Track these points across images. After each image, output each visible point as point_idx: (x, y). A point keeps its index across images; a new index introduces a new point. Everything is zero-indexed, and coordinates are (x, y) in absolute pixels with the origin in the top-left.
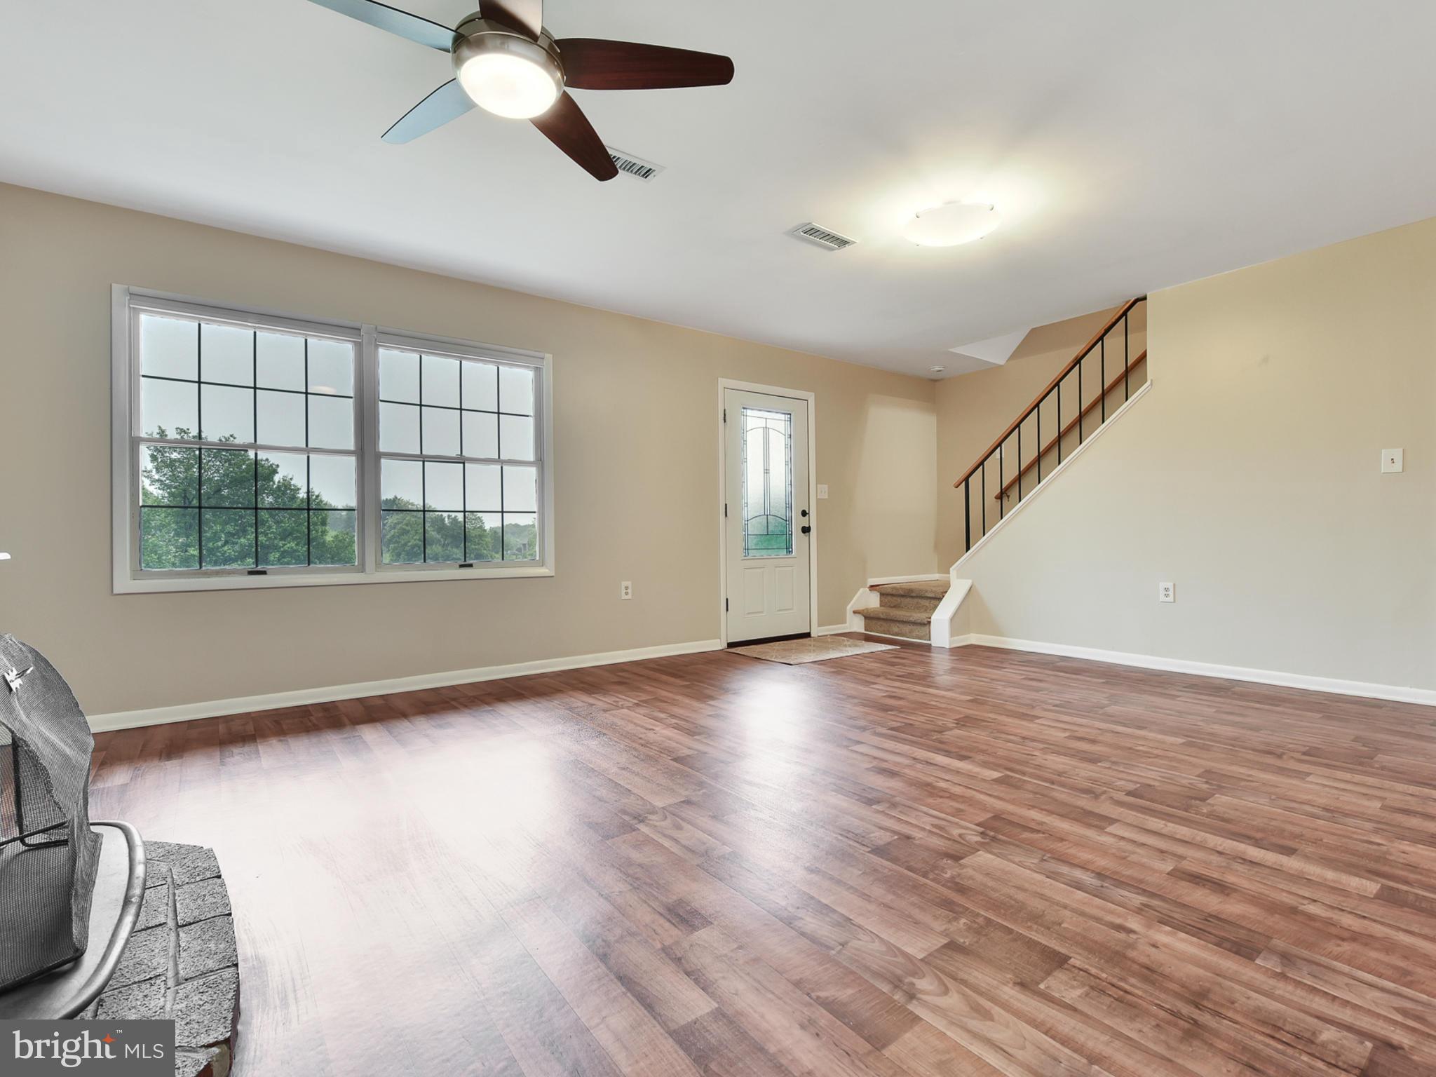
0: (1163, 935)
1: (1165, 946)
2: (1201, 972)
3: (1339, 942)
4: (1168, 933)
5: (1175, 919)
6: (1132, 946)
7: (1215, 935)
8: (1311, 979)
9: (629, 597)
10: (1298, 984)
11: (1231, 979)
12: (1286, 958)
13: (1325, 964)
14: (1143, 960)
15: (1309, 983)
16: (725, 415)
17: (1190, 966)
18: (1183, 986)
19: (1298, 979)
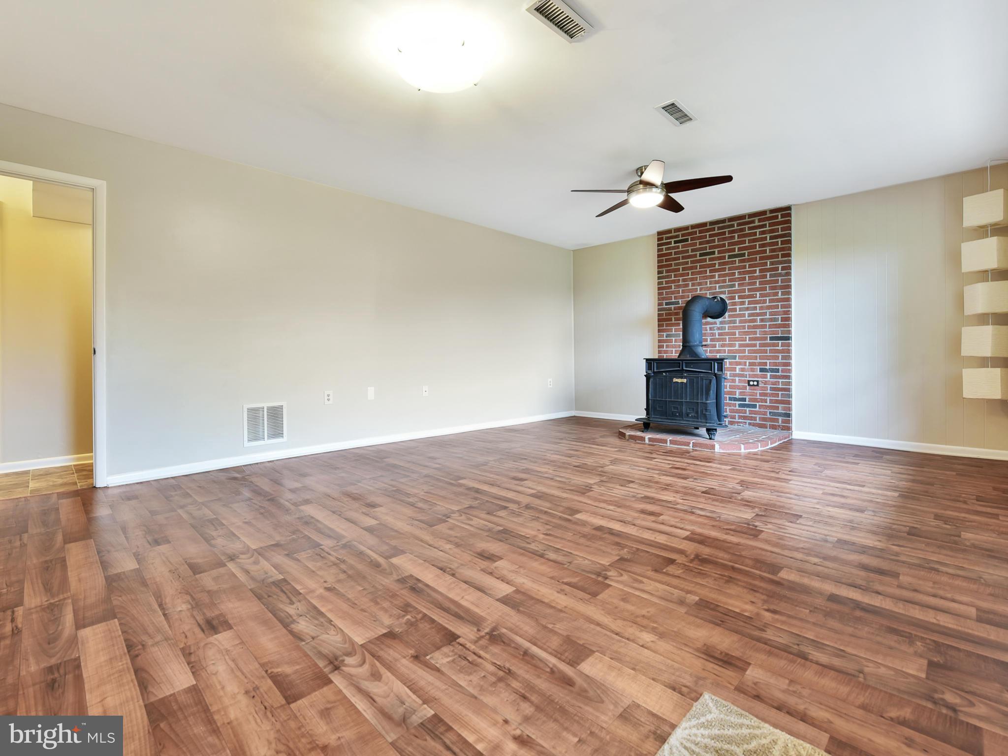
0: (749, 609)
1: (746, 603)
2: (728, 591)
4: (746, 611)
5: (743, 621)
6: (765, 602)
7: (719, 612)
11: (714, 589)
14: (758, 595)
17: (734, 593)
18: (737, 584)
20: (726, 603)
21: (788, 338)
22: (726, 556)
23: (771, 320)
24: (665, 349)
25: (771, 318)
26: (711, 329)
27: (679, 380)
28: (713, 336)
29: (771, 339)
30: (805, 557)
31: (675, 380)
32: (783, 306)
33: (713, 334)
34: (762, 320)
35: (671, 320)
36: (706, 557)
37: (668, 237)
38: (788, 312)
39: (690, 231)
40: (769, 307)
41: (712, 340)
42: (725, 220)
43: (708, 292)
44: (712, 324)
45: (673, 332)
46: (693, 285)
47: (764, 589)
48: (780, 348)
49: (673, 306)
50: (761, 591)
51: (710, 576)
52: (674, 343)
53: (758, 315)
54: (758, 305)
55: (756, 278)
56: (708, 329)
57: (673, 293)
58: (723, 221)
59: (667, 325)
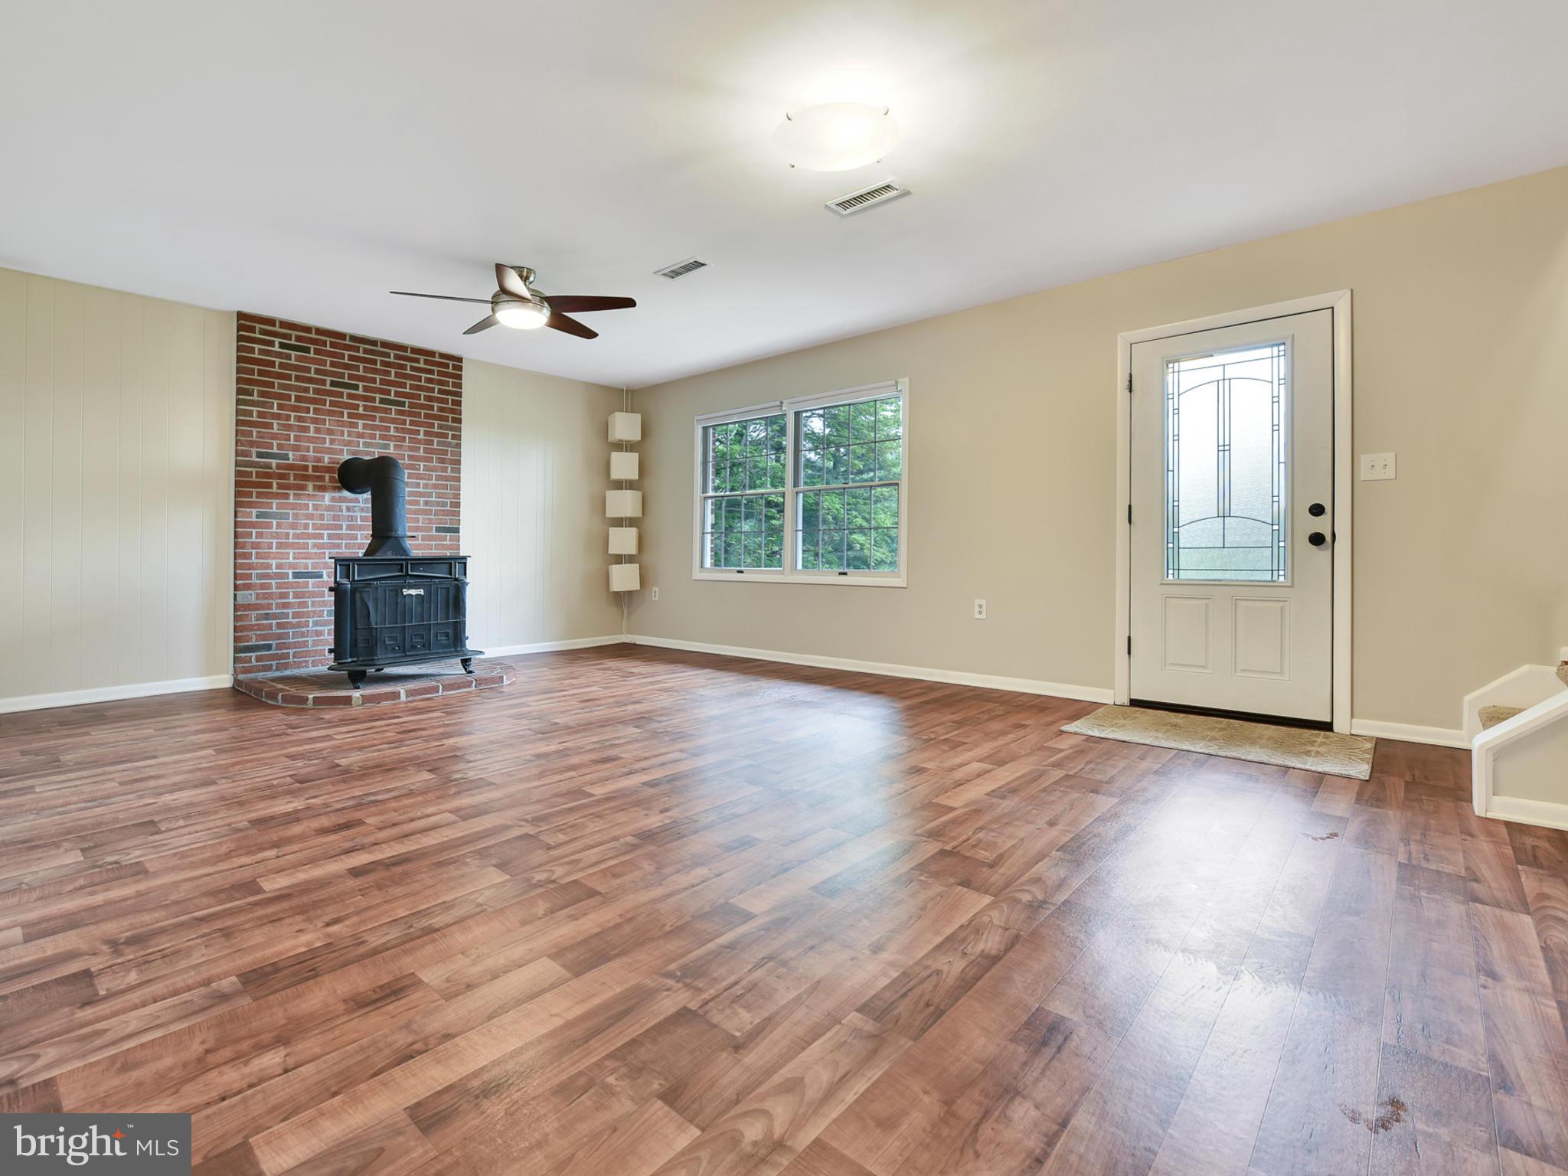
3: (207, 1046)
8: (186, 999)
9: (983, 616)
10: (189, 989)
11: (230, 953)
12: (224, 997)
13: (192, 1017)
14: (288, 921)
15: (184, 995)
16: (1131, 381)
17: (262, 939)
18: (244, 930)
19: (193, 991)
20: (280, 953)
21: (457, 530)
22: (161, 913)
23: (438, 504)
24: (254, 539)
25: (437, 502)
26: (348, 509)
27: (413, 592)
28: (352, 520)
29: (438, 530)
30: (254, 857)
31: (406, 592)
32: (452, 488)
33: (351, 518)
34: (426, 503)
35: (270, 486)
36: (128, 934)
37: (264, 329)
38: (458, 496)
39: (313, 336)
40: (435, 486)
41: (349, 528)
42: (377, 342)
43: (345, 448)
44: (350, 501)
45: (274, 510)
46: (317, 431)
47: (284, 910)
48: (448, 543)
49: (274, 462)
50: (282, 915)
51: (191, 948)
52: (274, 530)
53: (421, 495)
54: (421, 482)
55: (419, 441)
56: (344, 508)
57: (274, 437)
58: (373, 342)
59: (259, 495)
